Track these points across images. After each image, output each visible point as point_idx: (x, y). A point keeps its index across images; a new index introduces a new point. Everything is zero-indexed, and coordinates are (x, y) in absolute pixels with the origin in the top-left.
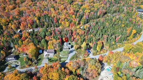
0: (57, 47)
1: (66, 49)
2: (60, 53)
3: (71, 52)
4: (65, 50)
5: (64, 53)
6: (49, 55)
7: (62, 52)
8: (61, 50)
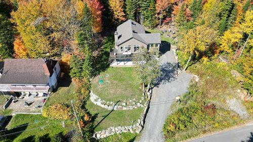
0: (75, 43)
1: (128, 58)
2: (95, 80)
3: (167, 74)
4: (122, 64)
5: (121, 80)
6: (18, 94)
7: (105, 75)
8: (100, 64)
